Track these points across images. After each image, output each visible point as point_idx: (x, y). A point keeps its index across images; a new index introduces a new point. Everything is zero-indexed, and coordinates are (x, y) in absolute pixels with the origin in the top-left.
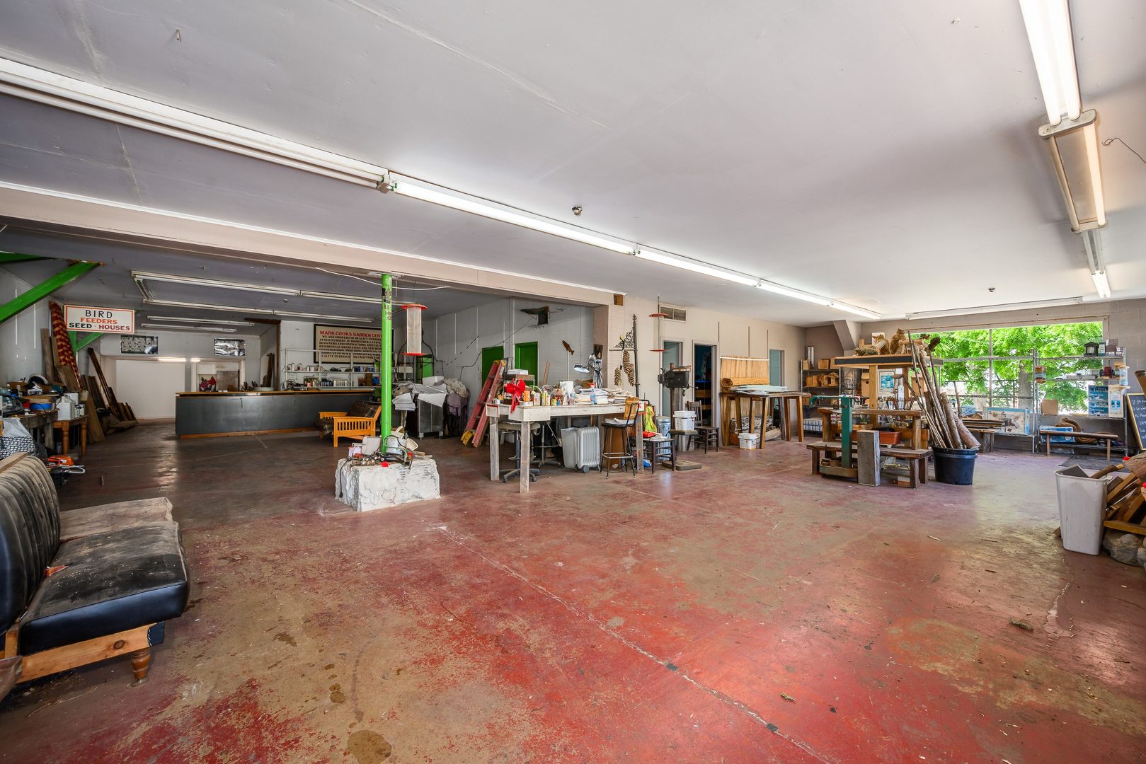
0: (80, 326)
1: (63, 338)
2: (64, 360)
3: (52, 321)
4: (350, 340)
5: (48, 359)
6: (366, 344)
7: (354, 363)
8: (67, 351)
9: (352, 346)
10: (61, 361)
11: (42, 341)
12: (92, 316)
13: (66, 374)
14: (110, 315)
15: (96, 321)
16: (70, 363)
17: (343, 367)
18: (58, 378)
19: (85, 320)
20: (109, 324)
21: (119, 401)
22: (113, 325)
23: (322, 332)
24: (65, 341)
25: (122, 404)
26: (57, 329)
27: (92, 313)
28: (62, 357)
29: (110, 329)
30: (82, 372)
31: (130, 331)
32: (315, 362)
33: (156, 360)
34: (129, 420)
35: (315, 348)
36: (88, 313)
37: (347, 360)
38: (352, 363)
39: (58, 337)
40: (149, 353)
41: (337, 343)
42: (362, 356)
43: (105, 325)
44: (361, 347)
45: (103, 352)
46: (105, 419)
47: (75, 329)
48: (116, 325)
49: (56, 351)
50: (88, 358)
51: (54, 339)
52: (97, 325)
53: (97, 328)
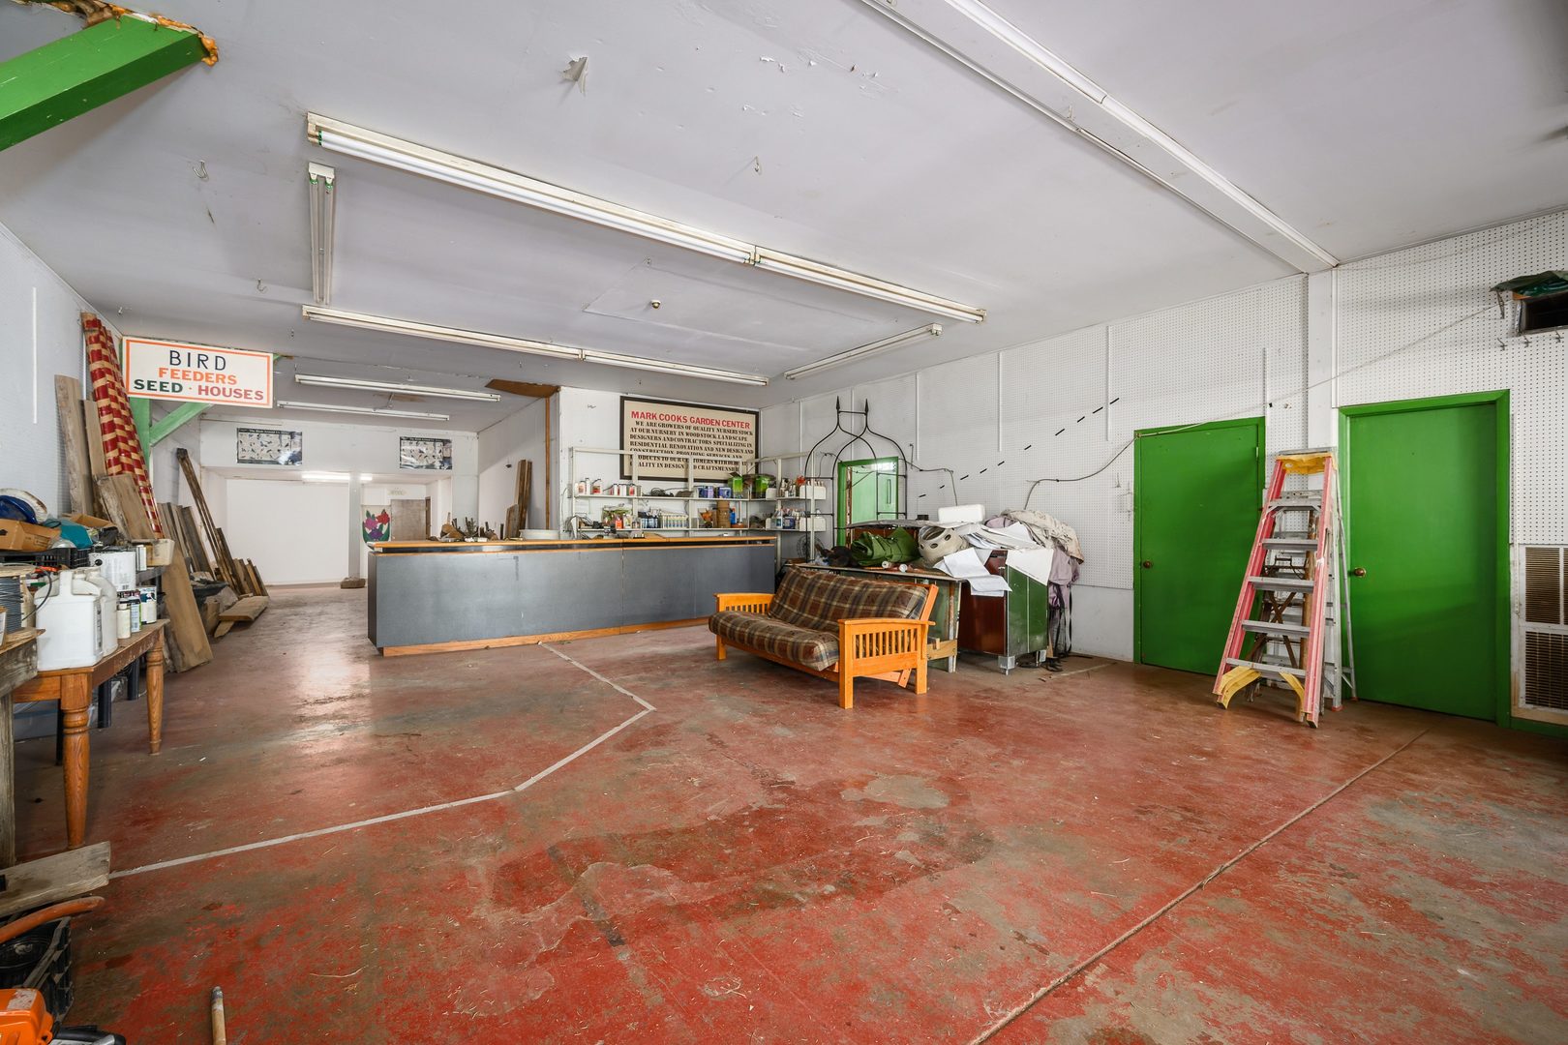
0: (157, 386)
1: (114, 405)
2: (117, 461)
3: (89, 363)
4: (685, 431)
5: (75, 456)
6: (713, 440)
7: (696, 480)
8: (125, 441)
9: (687, 444)
10: (109, 465)
11: (59, 408)
12: (184, 366)
13: (120, 496)
14: (221, 364)
15: (191, 376)
16: (131, 468)
17: (675, 487)
18: (100, 507)
19: (169, 372)
20: (220, 385)
21: (235, 555)
22: (228, 387)
23: (635, 414)
24: (118, 414)
25: (241, 561)
26: (100, 383)
27: (184, 358)
28: (112, 454)
29: (221, 397)
30: (162, 495)
31: (264, 401)
32: (622, 477)
33: (298, 480)
34: (256, 594)
35: (622, 448)
36: (174, 357)
37: (680, 473)
38: (691, 480)
39: (104, 402)
40: (287, 463)
41: (662, 436)
42: (705, 465)
43: (210, 385)
44: (704, 446)
45: (206, 461)
46: (210, 600)
47: (145, 394)
48: (234, 387)
49: (97, 439)
50: (178, 469)
51: (92, 408)
52: (195, 385)
53: (194, 393)
